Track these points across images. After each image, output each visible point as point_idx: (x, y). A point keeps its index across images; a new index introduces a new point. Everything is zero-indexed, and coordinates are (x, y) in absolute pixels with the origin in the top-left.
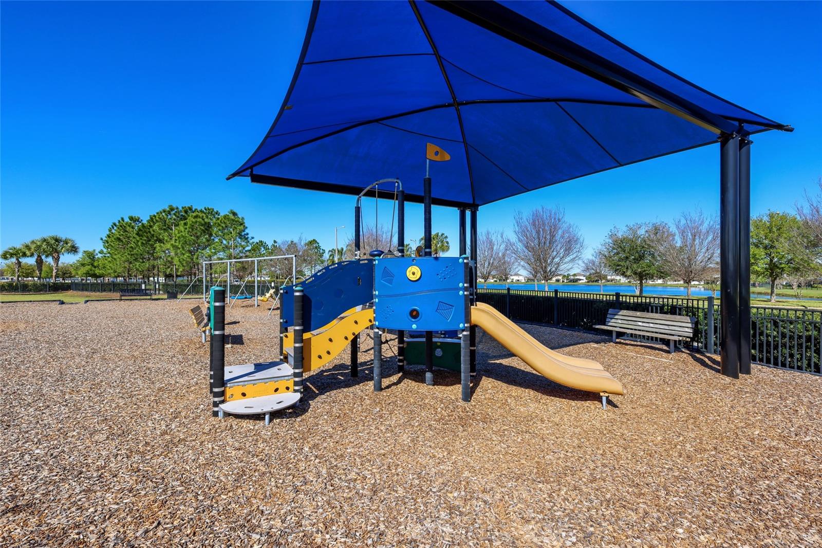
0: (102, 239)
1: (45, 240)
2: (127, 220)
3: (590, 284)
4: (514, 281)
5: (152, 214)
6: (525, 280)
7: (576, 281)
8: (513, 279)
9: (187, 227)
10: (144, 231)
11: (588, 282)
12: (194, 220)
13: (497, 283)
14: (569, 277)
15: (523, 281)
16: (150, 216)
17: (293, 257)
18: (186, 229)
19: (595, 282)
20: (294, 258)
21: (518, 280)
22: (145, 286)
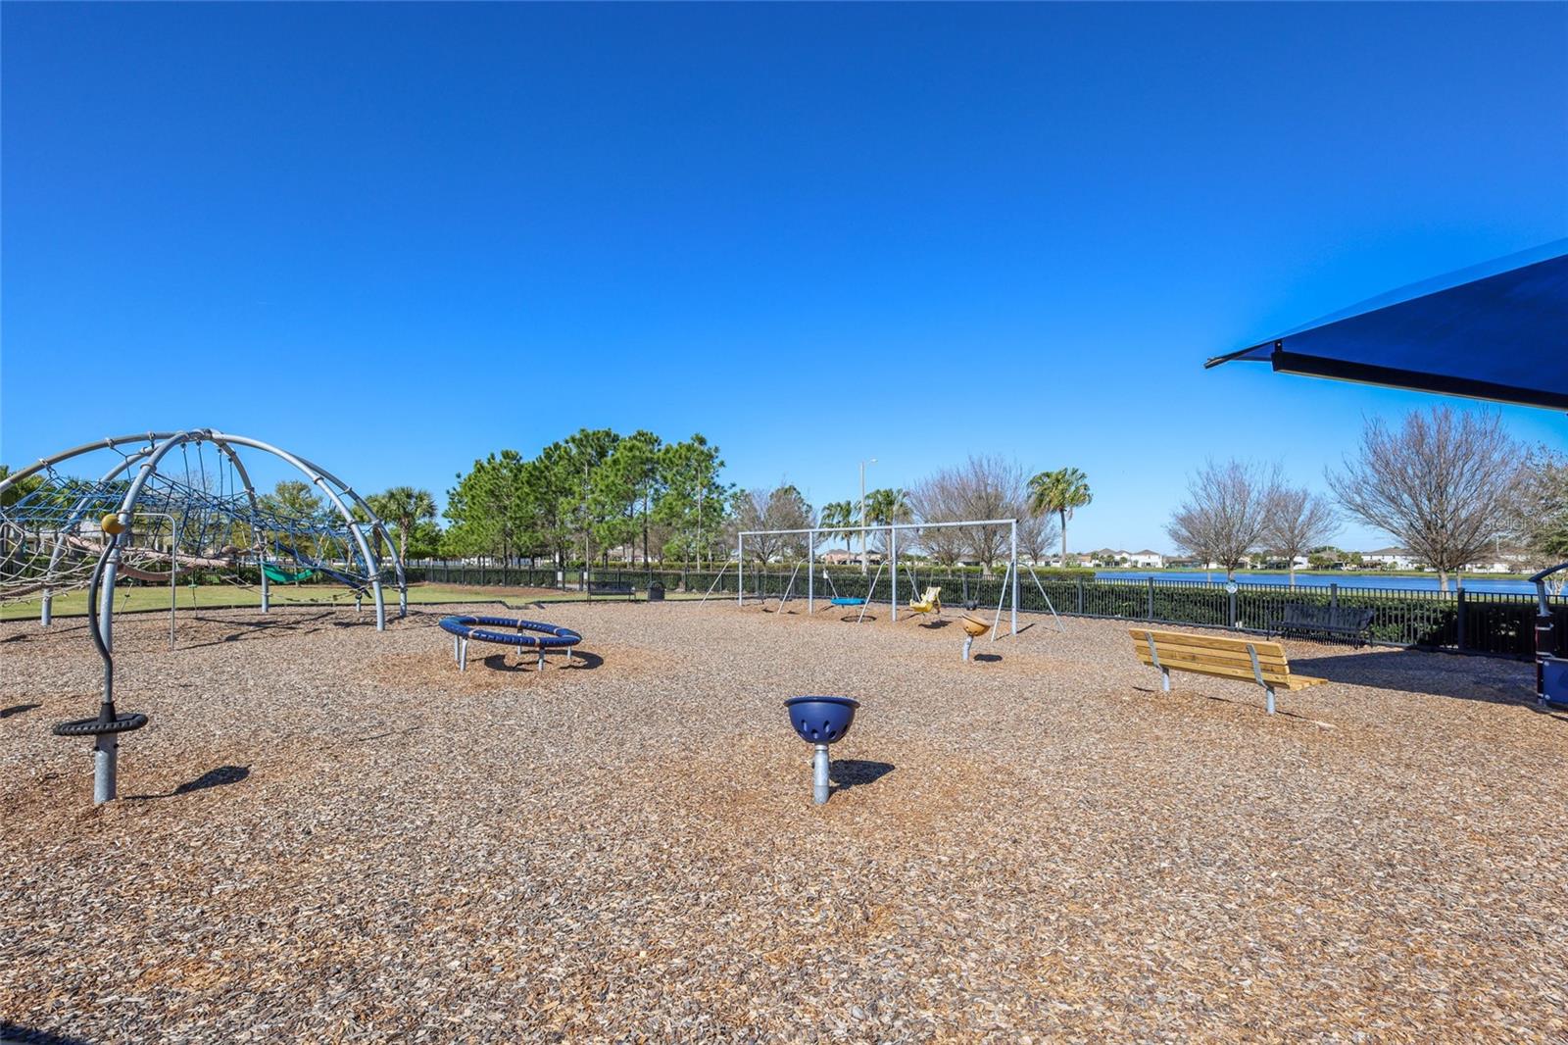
0: (448, 492)
1: (392, 496)
2: (499, 458)
3: (1320, 572)
4: (1139, 565)
5: (546, 447)
6: (1163, 564)
7: (1284, 567)
8: (1136, 562)
9: (621, 467)
10: (537, 476)
11: (1316, 568)
12: (629, 454)
13: (1099, 569)
14: (1268, 558)
15: (1160, 565)
16: (545, 449)
17: (1011, 524)
18: (619, 470)
19: (1333, 567)
20: (1014, 526)
21: (1149, 564)
22: (564, 575)
